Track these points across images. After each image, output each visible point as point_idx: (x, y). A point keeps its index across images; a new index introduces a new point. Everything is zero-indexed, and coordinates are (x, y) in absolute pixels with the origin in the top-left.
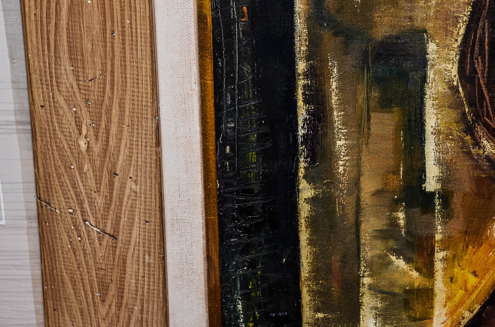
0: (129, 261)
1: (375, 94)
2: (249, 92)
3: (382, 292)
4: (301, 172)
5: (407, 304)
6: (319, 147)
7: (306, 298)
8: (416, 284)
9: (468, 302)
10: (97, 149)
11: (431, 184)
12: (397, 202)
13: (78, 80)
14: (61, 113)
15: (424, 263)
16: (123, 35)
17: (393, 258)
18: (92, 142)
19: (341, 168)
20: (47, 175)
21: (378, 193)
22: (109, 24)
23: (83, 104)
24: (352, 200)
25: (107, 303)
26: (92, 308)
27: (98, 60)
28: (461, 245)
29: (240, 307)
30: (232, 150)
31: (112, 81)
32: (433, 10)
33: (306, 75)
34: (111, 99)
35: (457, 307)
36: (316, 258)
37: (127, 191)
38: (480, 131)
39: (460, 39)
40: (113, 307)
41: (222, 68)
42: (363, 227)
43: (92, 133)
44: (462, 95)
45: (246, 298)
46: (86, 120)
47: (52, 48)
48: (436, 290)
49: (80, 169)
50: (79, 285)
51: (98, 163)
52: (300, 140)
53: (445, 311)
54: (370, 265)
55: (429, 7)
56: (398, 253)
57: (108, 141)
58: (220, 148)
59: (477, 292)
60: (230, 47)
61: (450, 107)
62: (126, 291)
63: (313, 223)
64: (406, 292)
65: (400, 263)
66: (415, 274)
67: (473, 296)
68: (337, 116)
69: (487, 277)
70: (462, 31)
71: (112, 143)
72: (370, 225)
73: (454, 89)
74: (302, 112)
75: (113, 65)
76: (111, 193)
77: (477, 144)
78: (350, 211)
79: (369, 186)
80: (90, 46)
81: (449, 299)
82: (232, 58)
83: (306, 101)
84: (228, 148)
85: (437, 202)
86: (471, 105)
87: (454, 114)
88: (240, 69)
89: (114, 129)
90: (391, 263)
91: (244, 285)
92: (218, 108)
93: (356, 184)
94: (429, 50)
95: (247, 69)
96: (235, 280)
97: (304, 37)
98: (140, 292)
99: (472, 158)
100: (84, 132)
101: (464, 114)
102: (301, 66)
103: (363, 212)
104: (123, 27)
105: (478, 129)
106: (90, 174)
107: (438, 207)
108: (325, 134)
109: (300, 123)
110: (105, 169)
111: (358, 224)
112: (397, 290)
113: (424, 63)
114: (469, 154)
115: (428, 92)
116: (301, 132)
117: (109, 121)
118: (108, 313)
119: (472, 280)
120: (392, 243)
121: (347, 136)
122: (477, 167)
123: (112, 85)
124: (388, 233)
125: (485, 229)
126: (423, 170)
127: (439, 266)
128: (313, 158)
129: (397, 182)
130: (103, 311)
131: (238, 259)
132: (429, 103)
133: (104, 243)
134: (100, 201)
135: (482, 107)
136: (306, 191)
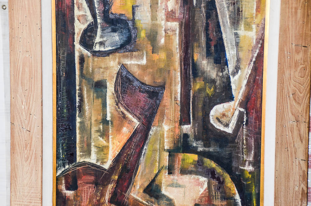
0: (33, 137)
1: (95, 95)
2: (65, 94)
3: (96, 147)
4: (77, 115)
5: (102, 150)
6: (81, 108)
7: (78, 149)
8: (105, 145)
9: (117, 149)
10: (26, 108)
11: (109, 118)
12: (101, 123)
13: (23, 91)
14: (18, 99)
15: (107, 139)
16: (35, 78)
17: (99, 138)
18: (25, 106)
19: (87, 114)
20: (13, 116)
21: (96, 120)
22: (31, 76)
23: (24, 96)
24: (89, 122)
25: (27, 150)
26: (23, 151)
27: (28, 85)
28: (116, 134)
29: (61, 151)
30: (60, 109)
31: (31, 90)
32: (108, 75)
33: (79, 90)
34: (31, 95)
35: (115, 151)
36: (81, 138)
37: (34, 118)
38: (119, 105)
39: (114, 82)
40: (28, 151)
41: (58, 88)
42: (92, 129)
43: (25, 104)
44: (115, 96)
45: (63, 149)
46: (24, 101)
47: (17, 83)
48: (110, 146)
49: (22, 114)
50: (20, 145)
51: (27, 112)
52: (77, 106)
53: (112, 152)
54: (94, 140)
55: (107, 74)
56: (100, 136)
57: (29, 106)
58: (57, 108)
59: (119, 147)
60: (60, 82)
61: (113, 98)
62: (32, 146)
63: (80, 128)
64: (103, 147)
65: (101, 139)
66: (105, 142)
67: (119, 148)
68: (86, 100)
69: (122, 143)
70: (115, 80)
71: (30, 106)
72: (94, 129)
73: (113, 94)
74: (78, 99)
75: (32, 86)
76: (29, 119)
77: (119, 108)
78: (89, 125)
79: (93, 119)
80: (26, 82)
81: (113, 149)
82: (61, 85)
83: (79, 97)
84: (59, 108)
85: (110, 123)
86: (117, 98)
87: (113, 100)
88: (63, 89)
89: (31, 103)
90: (99, 139)
91: (62, 145)
92: (57, 98)
93: (90, 118)
94: (107, 84)
95: (65, 88)
96: (60, 144)
97: (78, 80)
98: (36, 146)
99: (118, 112)
100: (23, 104)
101: (116, 100)
102: (77, 88)
103: (92, 125)
104: (35, 76)
105: (119, 104)
106: (24, 115)
107: (110, 124)
108: (83, 105)
109: (77, 102)
110: (28, 114)
111: (91, 129)
112: (100, 146)
113: (106, 88)
114: (117, 110)
115: (107, 94)
116: (77, 104)
117: (30, 100)
118: (27, 153)
119: (118, 143)
120: (99, 134)
121: (89, 106)
122: (119, 114)
123: (31, 91)
124: (98, 131)
125: (121, 130)
126: (106, 114)
127: (110, 140)
128: (80, 111)
129: (100, 117)
130: (26, 152)
131: (61, 138)
132: (108, 97)
133: (27, 133)
134: (26, 122)
135: (120, 99)
136: (78, 120)
